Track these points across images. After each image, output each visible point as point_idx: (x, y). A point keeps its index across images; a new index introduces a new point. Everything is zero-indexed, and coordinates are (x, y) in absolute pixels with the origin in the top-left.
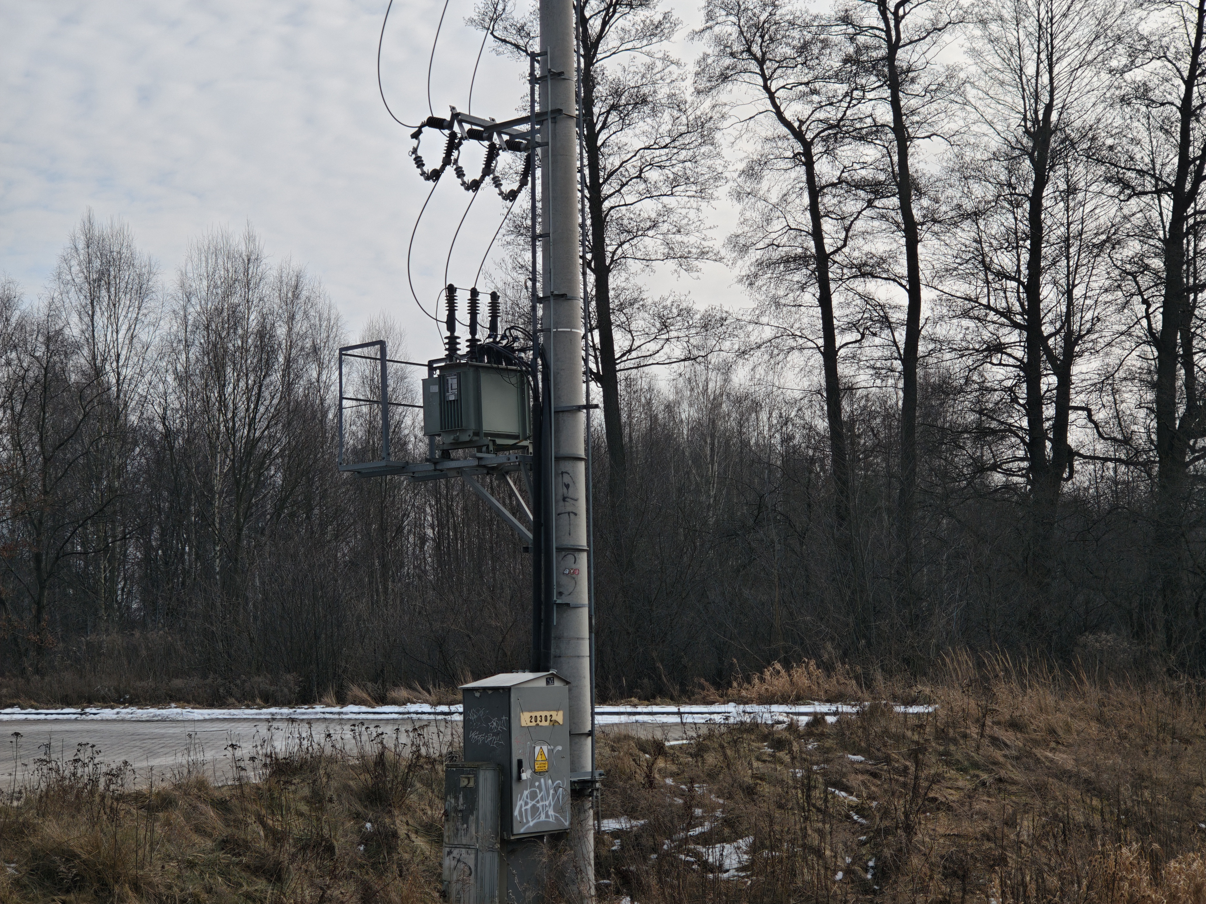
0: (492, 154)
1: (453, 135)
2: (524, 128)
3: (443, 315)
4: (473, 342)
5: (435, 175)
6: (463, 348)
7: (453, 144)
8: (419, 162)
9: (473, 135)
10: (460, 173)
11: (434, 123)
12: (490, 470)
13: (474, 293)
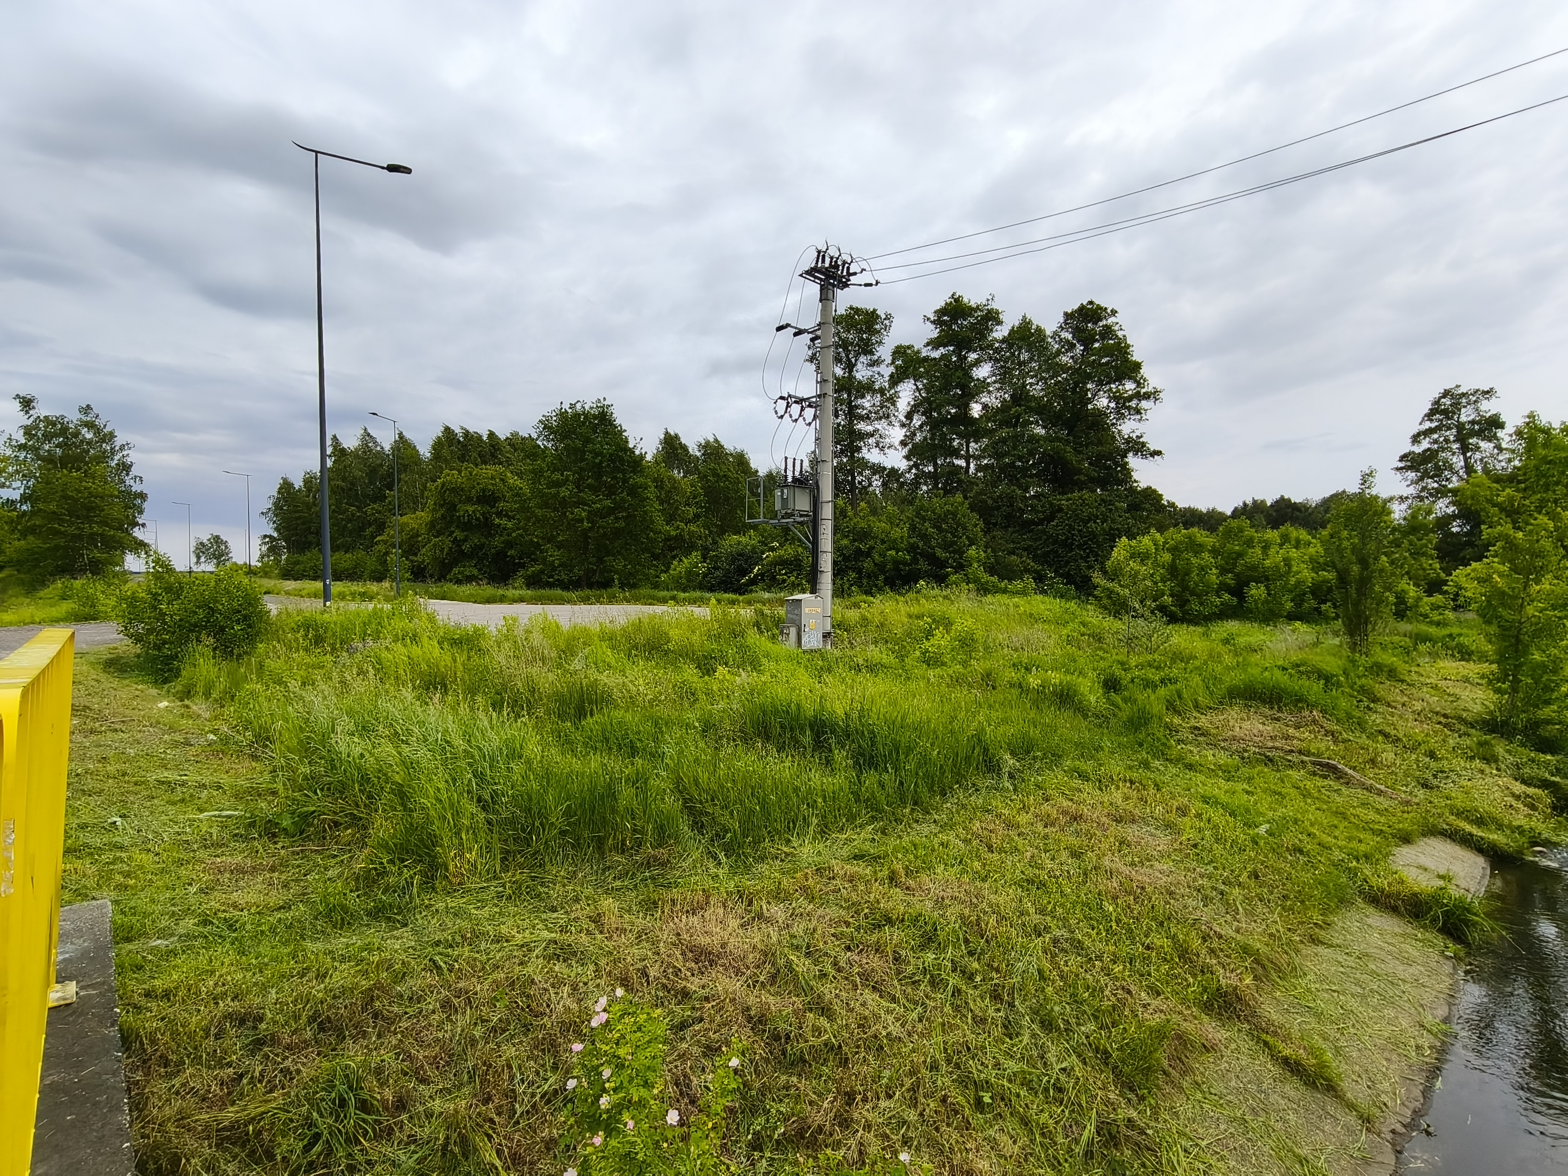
0: (802, 409)
1: (788, 403)
2: (814, 400)
3: (783, 468)
4: (793, 477)
5: (782, 417)
6: (790, 479)
7: (788, 406)
8: (776, 412)
9: (796, 402)
10: (791, 416)
11: (782, 398)
12: (798, 523)
13: (794, 459)
